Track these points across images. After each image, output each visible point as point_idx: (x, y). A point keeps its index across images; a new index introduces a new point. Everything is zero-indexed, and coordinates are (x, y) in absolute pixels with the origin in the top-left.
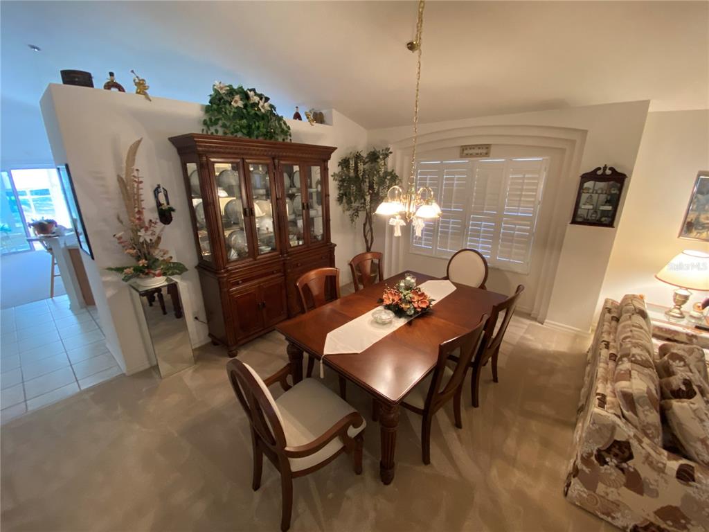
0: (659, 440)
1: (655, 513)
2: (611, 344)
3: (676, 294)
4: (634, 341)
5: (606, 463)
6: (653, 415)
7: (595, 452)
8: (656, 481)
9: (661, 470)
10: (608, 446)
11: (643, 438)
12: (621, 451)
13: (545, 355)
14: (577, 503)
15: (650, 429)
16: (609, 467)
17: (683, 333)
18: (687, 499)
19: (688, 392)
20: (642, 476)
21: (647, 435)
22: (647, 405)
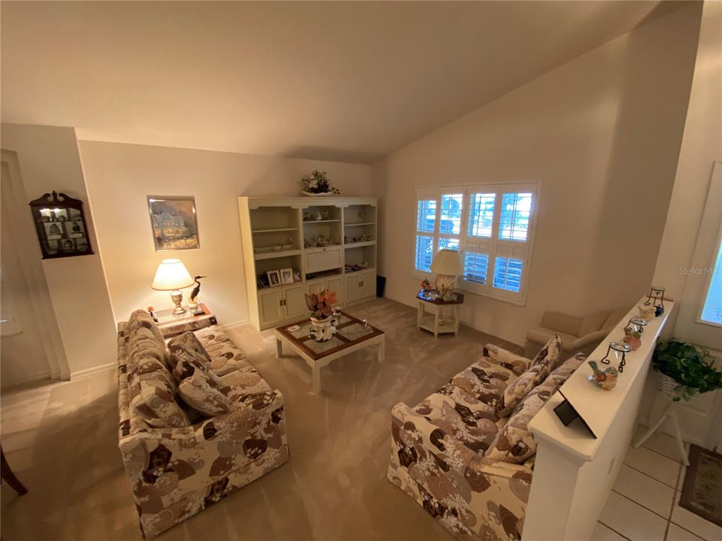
0: (185, 422)
1: (210, 476)
2: (128, 365)
3: (172, 296)
4: (140, 353)
5: (157, 477)
6: (170, 407)
7: (142, 478)
8: (197, 454)
9: (194, 444)
10: (148, 464)
11: (171, 431)
12: (160, 456)
13: (82, 412)
14: (157, 533)
15: (173, 420)
16: (160, 478)
17: (187, 324)
18: (221, 446)
19: (189, 370)
20: (186, 460)
21: (174, 426)
22: (161, 403)
